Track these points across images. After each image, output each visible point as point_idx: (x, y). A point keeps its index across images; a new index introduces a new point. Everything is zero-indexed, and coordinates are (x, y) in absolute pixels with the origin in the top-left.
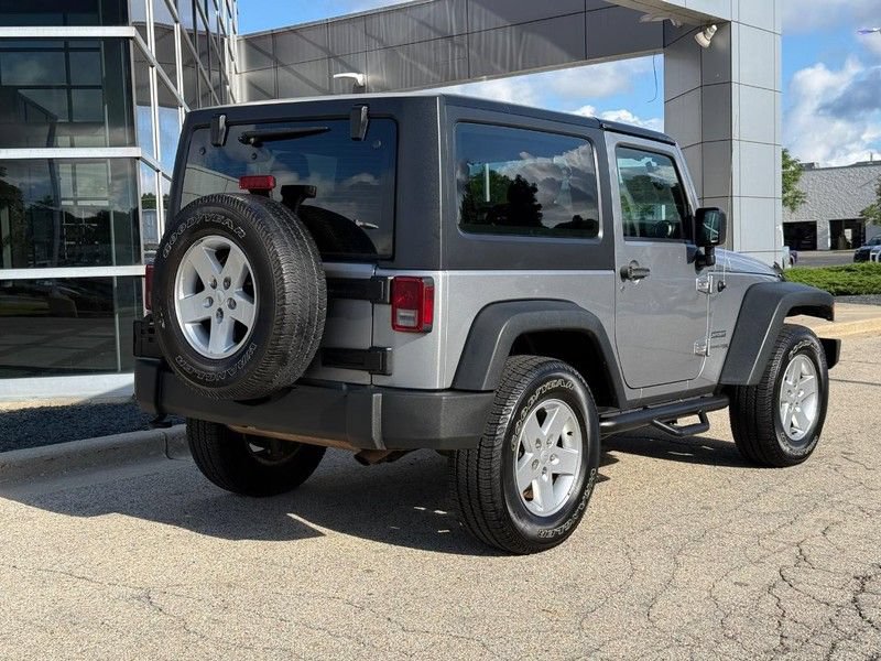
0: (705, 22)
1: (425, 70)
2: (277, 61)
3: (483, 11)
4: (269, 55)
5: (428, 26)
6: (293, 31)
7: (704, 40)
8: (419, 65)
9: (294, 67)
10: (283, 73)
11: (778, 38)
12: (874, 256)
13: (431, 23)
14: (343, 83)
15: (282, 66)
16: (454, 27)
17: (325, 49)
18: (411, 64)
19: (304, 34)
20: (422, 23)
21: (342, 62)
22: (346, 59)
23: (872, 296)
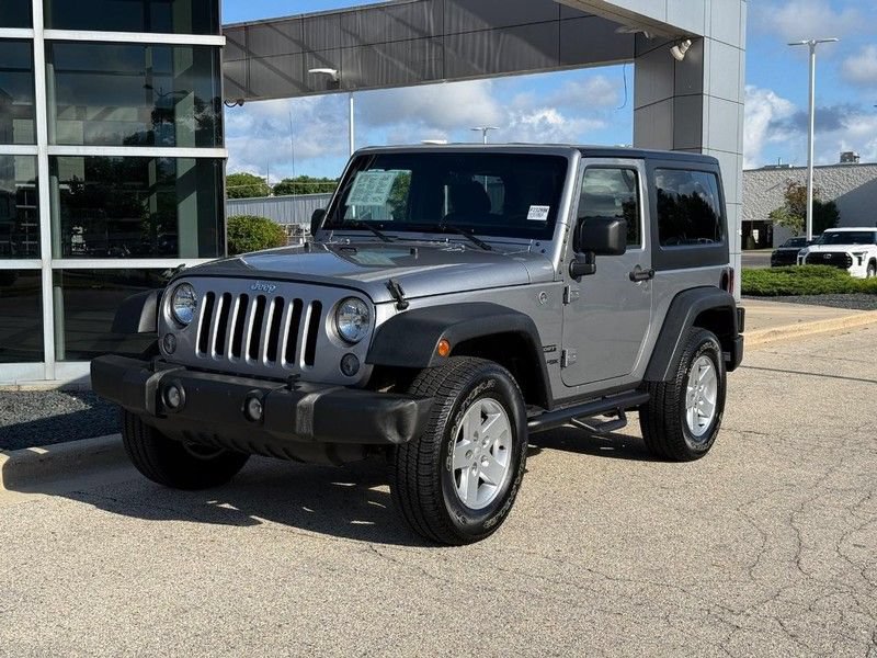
0: (681, 37)
1: (402, 66)
2: (249, 53)
3: (461, 10)
4: (241, 47)
5: (405, 23)
6: (267, 24)
7: (679, 54)
8: (396, 62)
9: (268, 60)
10: (255, 65)
11: (743, 54)
12: (801, 259)
13: (409, 22)
14: (318, 77)
15: (256, 58)
16: (432, 27)
17: (300, 43)
18: (387, 60)
19: (278, 27)
20: (398, 20)
21: (317, 56)
22: (321, 54)
23: (813, 297)
